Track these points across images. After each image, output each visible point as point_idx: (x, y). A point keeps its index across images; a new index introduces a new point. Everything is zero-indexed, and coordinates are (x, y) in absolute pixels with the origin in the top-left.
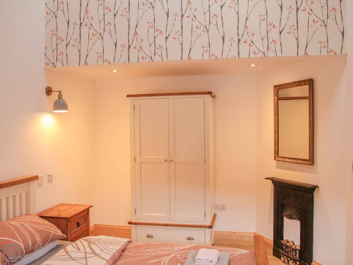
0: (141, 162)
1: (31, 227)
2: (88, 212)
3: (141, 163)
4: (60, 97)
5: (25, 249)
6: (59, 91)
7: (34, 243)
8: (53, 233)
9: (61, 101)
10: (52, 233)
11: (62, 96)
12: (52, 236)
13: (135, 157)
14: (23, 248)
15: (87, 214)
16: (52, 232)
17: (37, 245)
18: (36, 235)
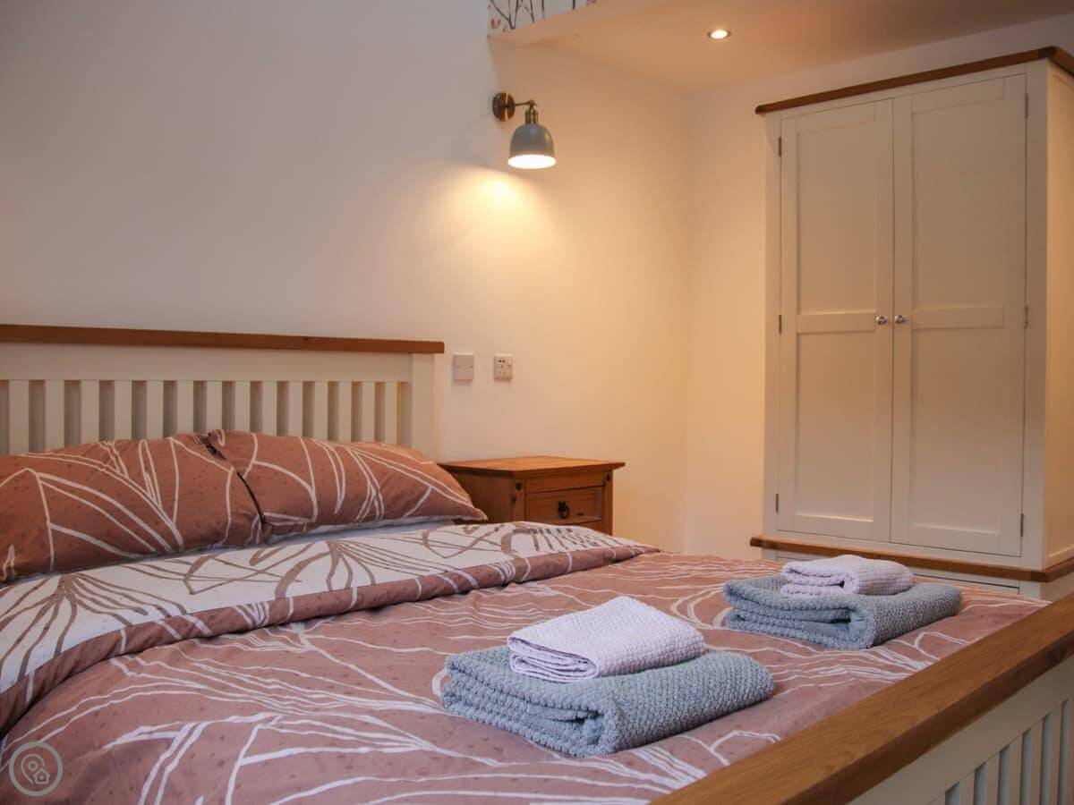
0: (799, 331)
1: (365, 459)
2: (607, 482)
3: (798, 335)
4: (531, 116)
5: (319, 503)
6: (527, 103)
7: (356, 498)
8: (433, 490)
9: (533, 132)
10: (429, 491)
11: (535, 113)
12: (429, 498)
13: (780, 316)
14: (310, 499)
15: (603, 486)
16: (431, 486)
17: (366, 507)
18: (371, 479)
